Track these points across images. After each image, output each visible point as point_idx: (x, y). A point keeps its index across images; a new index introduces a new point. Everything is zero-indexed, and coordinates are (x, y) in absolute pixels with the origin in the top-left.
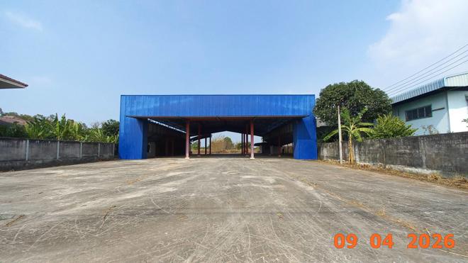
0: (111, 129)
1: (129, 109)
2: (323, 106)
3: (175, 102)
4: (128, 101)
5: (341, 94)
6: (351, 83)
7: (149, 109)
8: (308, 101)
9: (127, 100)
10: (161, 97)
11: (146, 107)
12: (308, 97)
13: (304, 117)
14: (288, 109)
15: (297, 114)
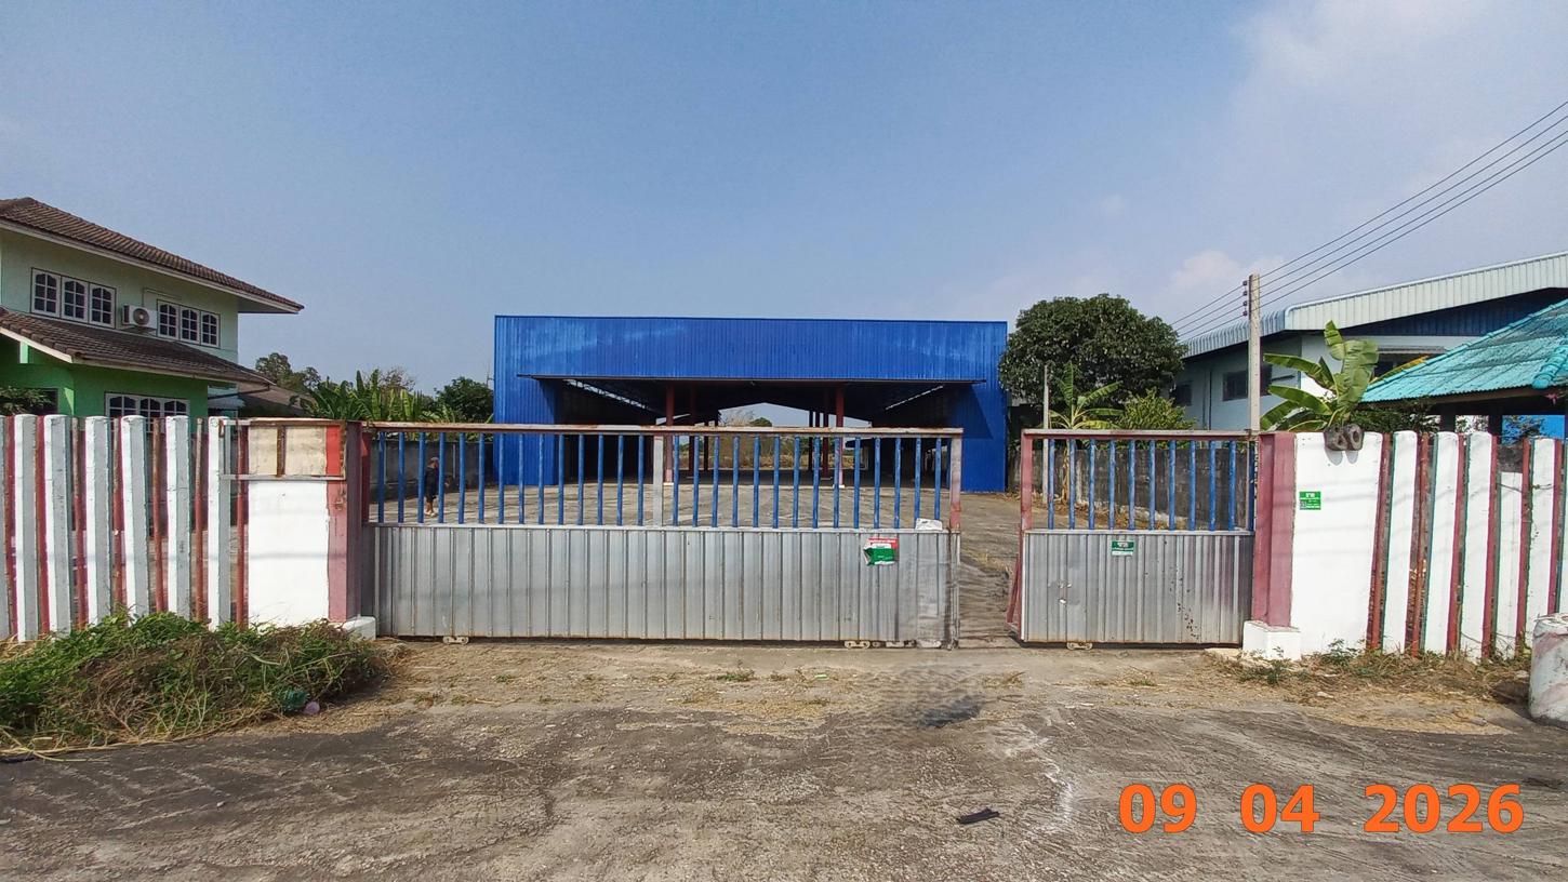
0: (468, 400)
1: (516, 354)
2: (1021, 358)
3: (639, 335)
4: (514, 331)
5: (1066, 329)
6: (1093, 301)
7: (569, 355)
8: (988, 336)
9: (515, 329)
10: (602, 323)
11: (562, 347)
12: (989, 329)
13: (974, 382)
14: (935, 358)
15: (957, 377)
